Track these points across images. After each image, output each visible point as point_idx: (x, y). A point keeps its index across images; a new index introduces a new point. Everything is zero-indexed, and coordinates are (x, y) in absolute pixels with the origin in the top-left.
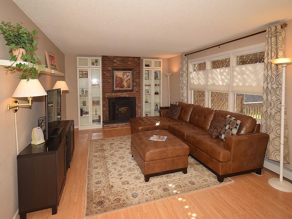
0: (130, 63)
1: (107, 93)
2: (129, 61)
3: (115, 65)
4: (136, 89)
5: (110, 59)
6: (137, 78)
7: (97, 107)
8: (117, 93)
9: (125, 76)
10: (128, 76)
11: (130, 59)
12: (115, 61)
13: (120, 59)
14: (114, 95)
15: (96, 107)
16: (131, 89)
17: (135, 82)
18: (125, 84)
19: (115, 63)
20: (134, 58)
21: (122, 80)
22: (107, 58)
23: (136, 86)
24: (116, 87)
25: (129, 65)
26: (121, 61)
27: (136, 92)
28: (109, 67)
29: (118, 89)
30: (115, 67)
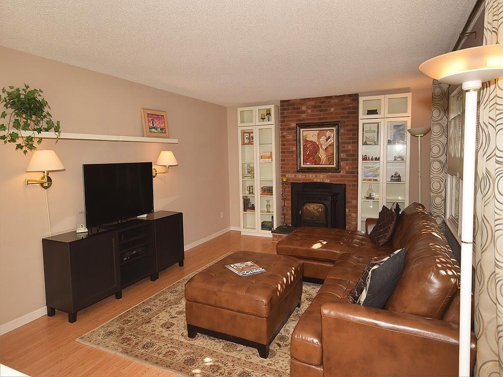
0: (332, 110)
1: (289, 172)
2: (332, 106)
3: (304, 116)
4: (347, 168)
5: (293, 104)
6: (349, 143)
8: (307, 175)
9: (323, 138)
10: (329, 138)
11: (333, 101)
12: (304, 108)
13: (313, 103)
14: (301, 177)
15: (268, 199)
16: (334, 166)
17: (344, 151)
18: (322, 155)
19: (304, 112)
20: (341, 97)
21: (315, 147)
22: (288, 105)
23: (347, 160)
24: (305, 162)
25: (332, 113)
26: (315, 107)
27: (347, 172)
28: (293, 121)
29: (308, 165)
30: (304, 120)
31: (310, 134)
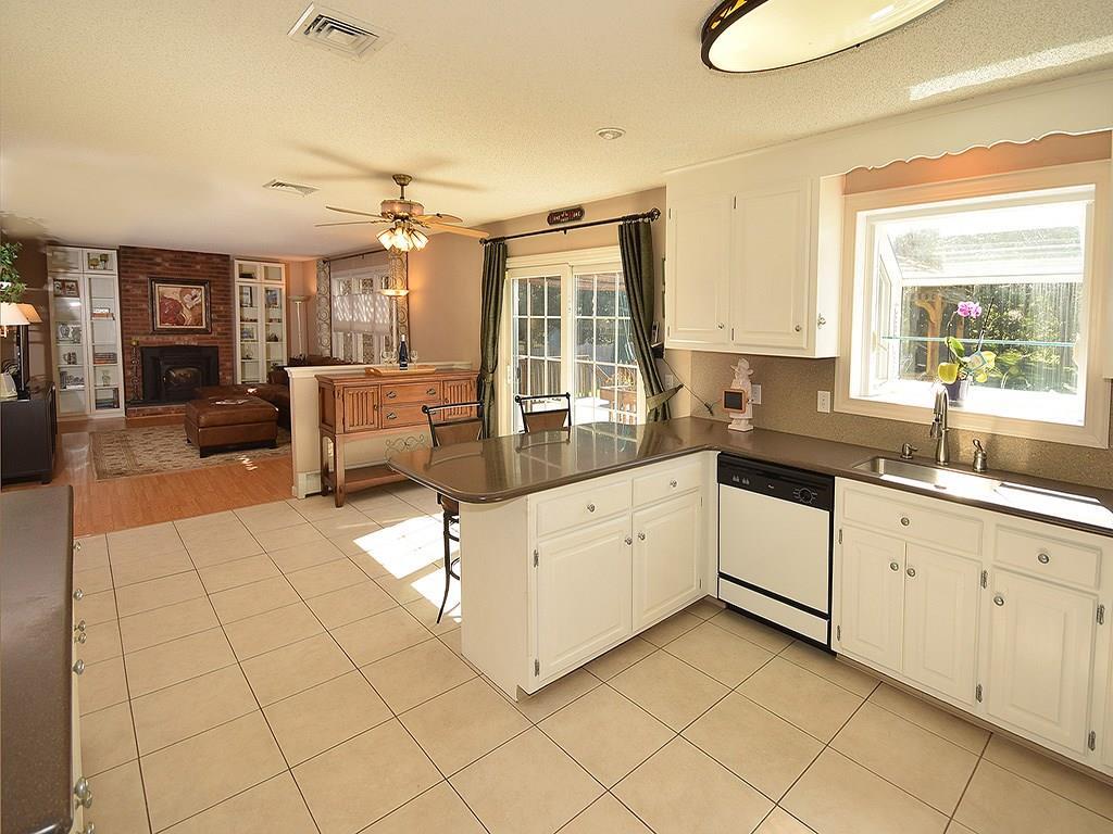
0: (198, 267)
1: (137, 334)
2: (197, 263)
3: (158, 269)
4: (219, 329)
5: (142, 253)
6: (221, 304)
7: (108, 367)
8: (166, 337)
9: (187, 297)
10: (196, 296)
11: (198, 258)
12: (159, 260)
13: (171, 256)
14: (155, 339)
15: (105, 369)
16: (204, 327)
17: (216, 312)
18: (187, 315)
19: (159, 265)
20: (209, 255)
21: (177, 307)
22: (134, 253)
23: (217, 321)
24: (162, 322)
25: (197, 271)
26: (175, 261)
27: (219, 334)
28: (142, 273)
29: (167, 326)
30: (159, 274)
31: (171, 292)
